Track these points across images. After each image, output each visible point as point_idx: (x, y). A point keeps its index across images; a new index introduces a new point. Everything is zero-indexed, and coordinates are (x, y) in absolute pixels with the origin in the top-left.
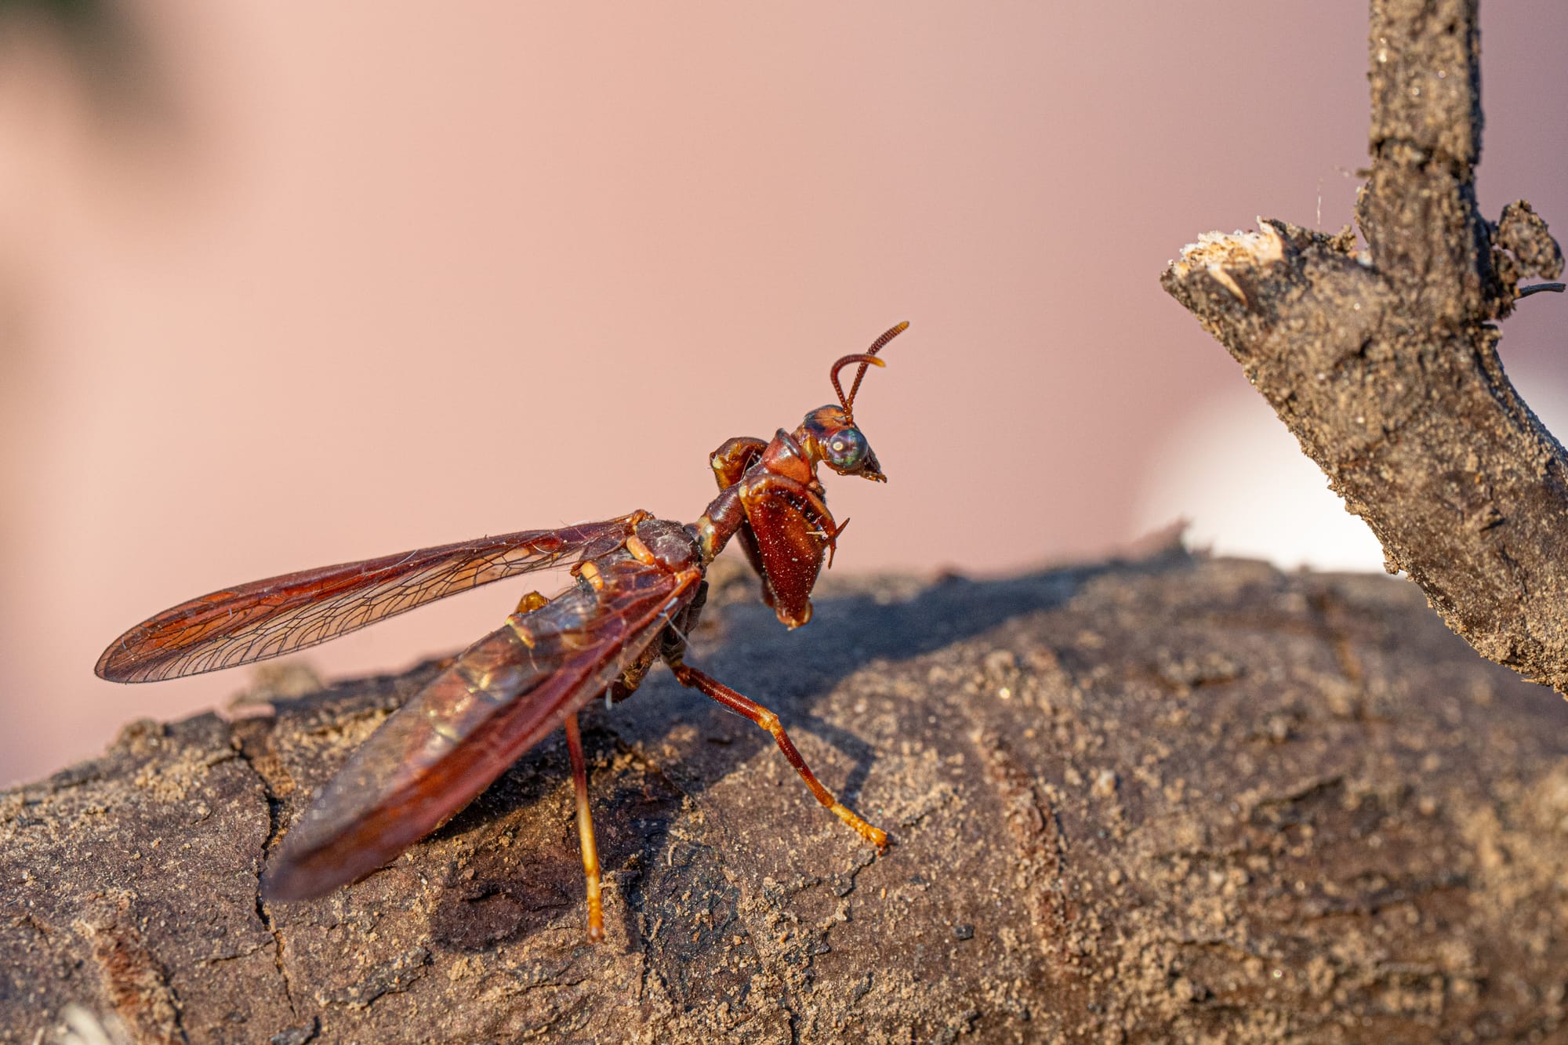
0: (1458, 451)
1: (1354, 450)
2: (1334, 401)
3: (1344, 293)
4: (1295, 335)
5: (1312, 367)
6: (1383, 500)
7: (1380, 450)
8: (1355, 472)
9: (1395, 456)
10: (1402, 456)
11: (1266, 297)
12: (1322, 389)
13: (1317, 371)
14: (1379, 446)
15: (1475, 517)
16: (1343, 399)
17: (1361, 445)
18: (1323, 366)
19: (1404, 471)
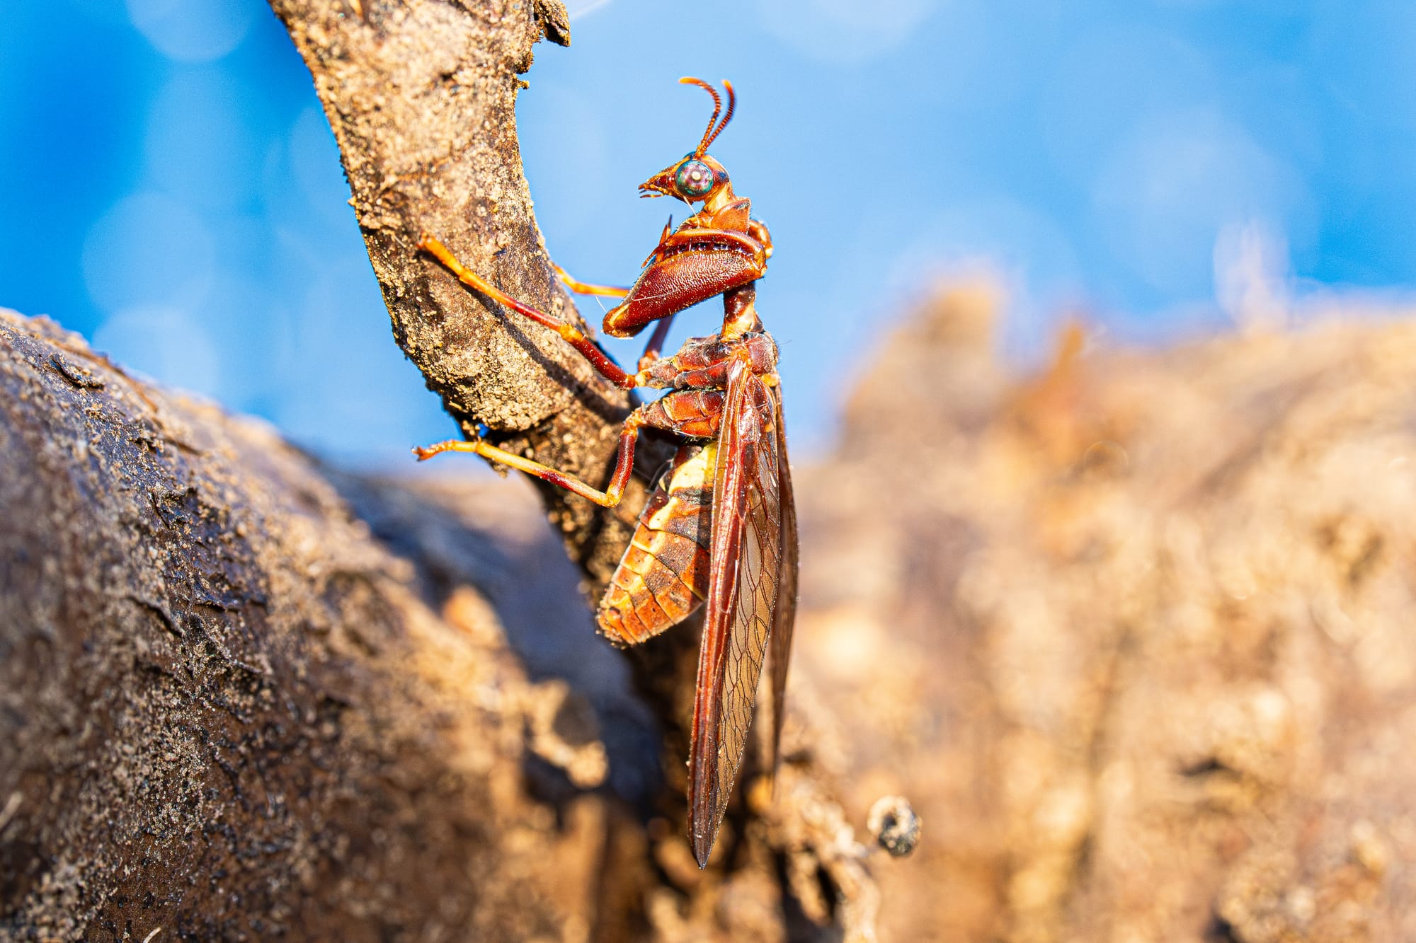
0: (489, 180)
1: (419, 163)
2: (418, 115)
3: (439, 21)
4: (404, 50)
5: (410, 81)
6: (425, 213)
7: (441, 166)
8: (410, 183)
9: (453, 174)
10: (458, 174)
11: (377, 14)
12: (413, 102)
13: (413, 86)
14: (442, 162)
15: (492, 241)
16: (428, 114)
17: (429, 159)
18: (421, 82)
19: (455, 188)
